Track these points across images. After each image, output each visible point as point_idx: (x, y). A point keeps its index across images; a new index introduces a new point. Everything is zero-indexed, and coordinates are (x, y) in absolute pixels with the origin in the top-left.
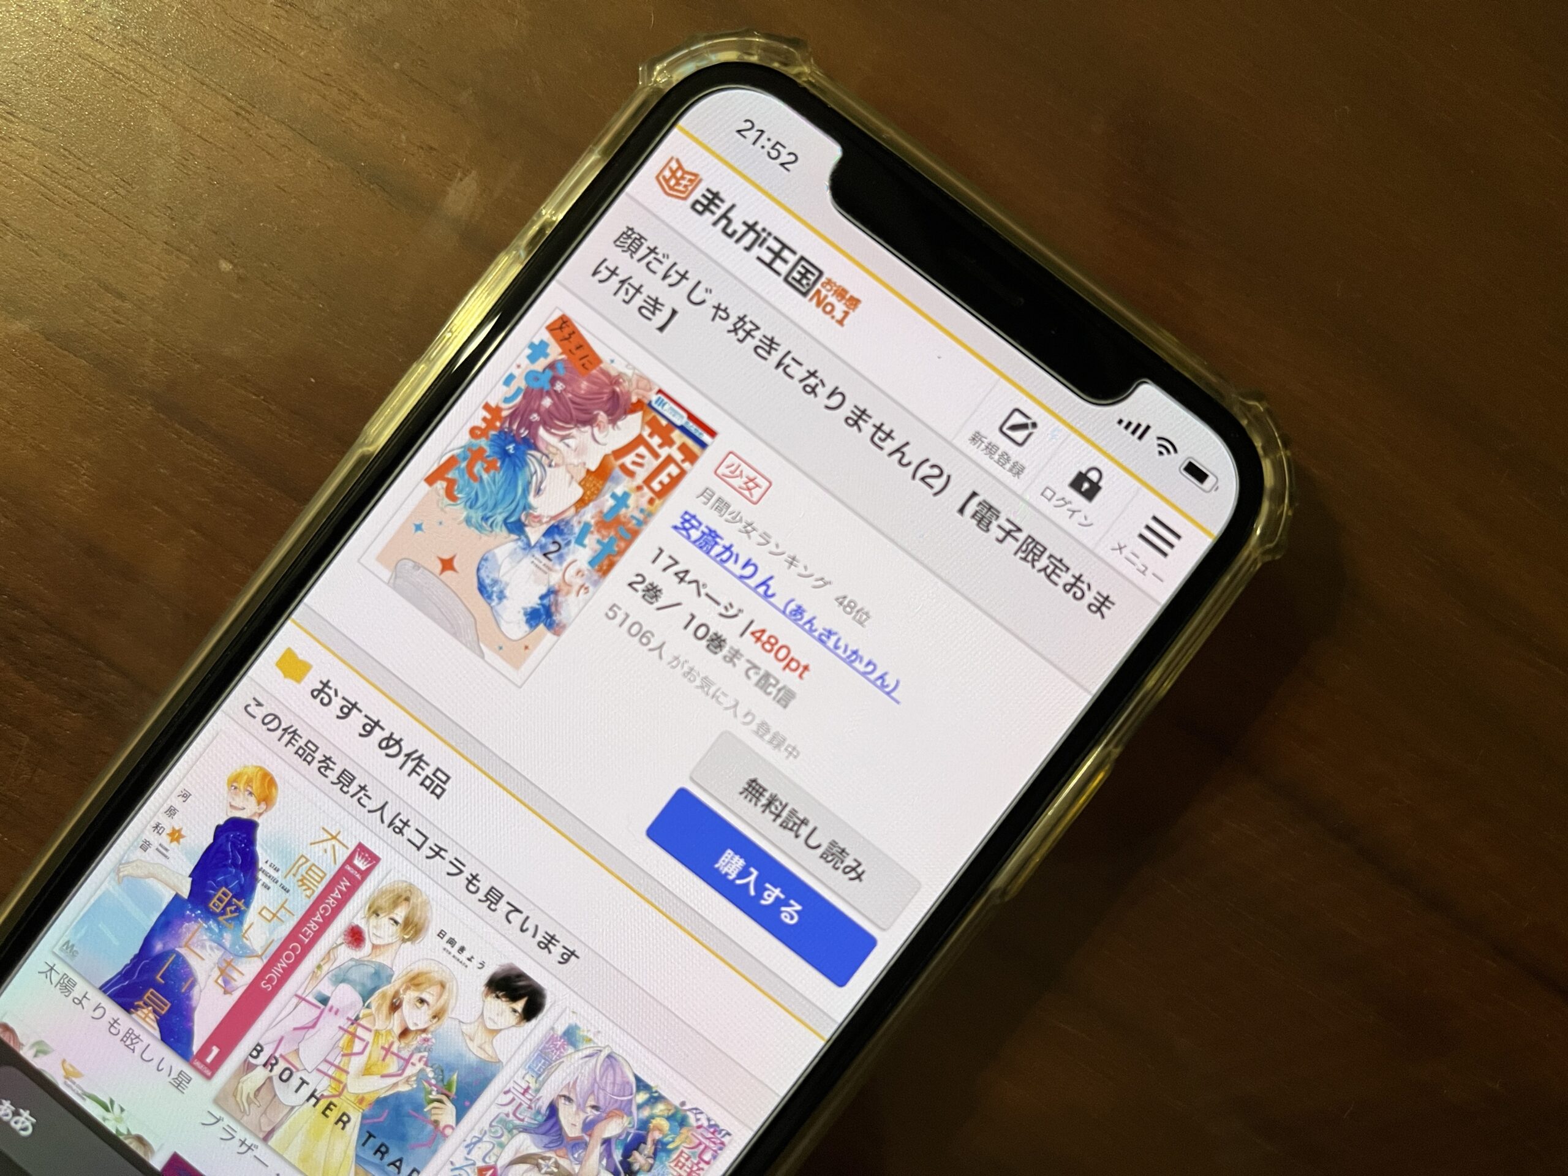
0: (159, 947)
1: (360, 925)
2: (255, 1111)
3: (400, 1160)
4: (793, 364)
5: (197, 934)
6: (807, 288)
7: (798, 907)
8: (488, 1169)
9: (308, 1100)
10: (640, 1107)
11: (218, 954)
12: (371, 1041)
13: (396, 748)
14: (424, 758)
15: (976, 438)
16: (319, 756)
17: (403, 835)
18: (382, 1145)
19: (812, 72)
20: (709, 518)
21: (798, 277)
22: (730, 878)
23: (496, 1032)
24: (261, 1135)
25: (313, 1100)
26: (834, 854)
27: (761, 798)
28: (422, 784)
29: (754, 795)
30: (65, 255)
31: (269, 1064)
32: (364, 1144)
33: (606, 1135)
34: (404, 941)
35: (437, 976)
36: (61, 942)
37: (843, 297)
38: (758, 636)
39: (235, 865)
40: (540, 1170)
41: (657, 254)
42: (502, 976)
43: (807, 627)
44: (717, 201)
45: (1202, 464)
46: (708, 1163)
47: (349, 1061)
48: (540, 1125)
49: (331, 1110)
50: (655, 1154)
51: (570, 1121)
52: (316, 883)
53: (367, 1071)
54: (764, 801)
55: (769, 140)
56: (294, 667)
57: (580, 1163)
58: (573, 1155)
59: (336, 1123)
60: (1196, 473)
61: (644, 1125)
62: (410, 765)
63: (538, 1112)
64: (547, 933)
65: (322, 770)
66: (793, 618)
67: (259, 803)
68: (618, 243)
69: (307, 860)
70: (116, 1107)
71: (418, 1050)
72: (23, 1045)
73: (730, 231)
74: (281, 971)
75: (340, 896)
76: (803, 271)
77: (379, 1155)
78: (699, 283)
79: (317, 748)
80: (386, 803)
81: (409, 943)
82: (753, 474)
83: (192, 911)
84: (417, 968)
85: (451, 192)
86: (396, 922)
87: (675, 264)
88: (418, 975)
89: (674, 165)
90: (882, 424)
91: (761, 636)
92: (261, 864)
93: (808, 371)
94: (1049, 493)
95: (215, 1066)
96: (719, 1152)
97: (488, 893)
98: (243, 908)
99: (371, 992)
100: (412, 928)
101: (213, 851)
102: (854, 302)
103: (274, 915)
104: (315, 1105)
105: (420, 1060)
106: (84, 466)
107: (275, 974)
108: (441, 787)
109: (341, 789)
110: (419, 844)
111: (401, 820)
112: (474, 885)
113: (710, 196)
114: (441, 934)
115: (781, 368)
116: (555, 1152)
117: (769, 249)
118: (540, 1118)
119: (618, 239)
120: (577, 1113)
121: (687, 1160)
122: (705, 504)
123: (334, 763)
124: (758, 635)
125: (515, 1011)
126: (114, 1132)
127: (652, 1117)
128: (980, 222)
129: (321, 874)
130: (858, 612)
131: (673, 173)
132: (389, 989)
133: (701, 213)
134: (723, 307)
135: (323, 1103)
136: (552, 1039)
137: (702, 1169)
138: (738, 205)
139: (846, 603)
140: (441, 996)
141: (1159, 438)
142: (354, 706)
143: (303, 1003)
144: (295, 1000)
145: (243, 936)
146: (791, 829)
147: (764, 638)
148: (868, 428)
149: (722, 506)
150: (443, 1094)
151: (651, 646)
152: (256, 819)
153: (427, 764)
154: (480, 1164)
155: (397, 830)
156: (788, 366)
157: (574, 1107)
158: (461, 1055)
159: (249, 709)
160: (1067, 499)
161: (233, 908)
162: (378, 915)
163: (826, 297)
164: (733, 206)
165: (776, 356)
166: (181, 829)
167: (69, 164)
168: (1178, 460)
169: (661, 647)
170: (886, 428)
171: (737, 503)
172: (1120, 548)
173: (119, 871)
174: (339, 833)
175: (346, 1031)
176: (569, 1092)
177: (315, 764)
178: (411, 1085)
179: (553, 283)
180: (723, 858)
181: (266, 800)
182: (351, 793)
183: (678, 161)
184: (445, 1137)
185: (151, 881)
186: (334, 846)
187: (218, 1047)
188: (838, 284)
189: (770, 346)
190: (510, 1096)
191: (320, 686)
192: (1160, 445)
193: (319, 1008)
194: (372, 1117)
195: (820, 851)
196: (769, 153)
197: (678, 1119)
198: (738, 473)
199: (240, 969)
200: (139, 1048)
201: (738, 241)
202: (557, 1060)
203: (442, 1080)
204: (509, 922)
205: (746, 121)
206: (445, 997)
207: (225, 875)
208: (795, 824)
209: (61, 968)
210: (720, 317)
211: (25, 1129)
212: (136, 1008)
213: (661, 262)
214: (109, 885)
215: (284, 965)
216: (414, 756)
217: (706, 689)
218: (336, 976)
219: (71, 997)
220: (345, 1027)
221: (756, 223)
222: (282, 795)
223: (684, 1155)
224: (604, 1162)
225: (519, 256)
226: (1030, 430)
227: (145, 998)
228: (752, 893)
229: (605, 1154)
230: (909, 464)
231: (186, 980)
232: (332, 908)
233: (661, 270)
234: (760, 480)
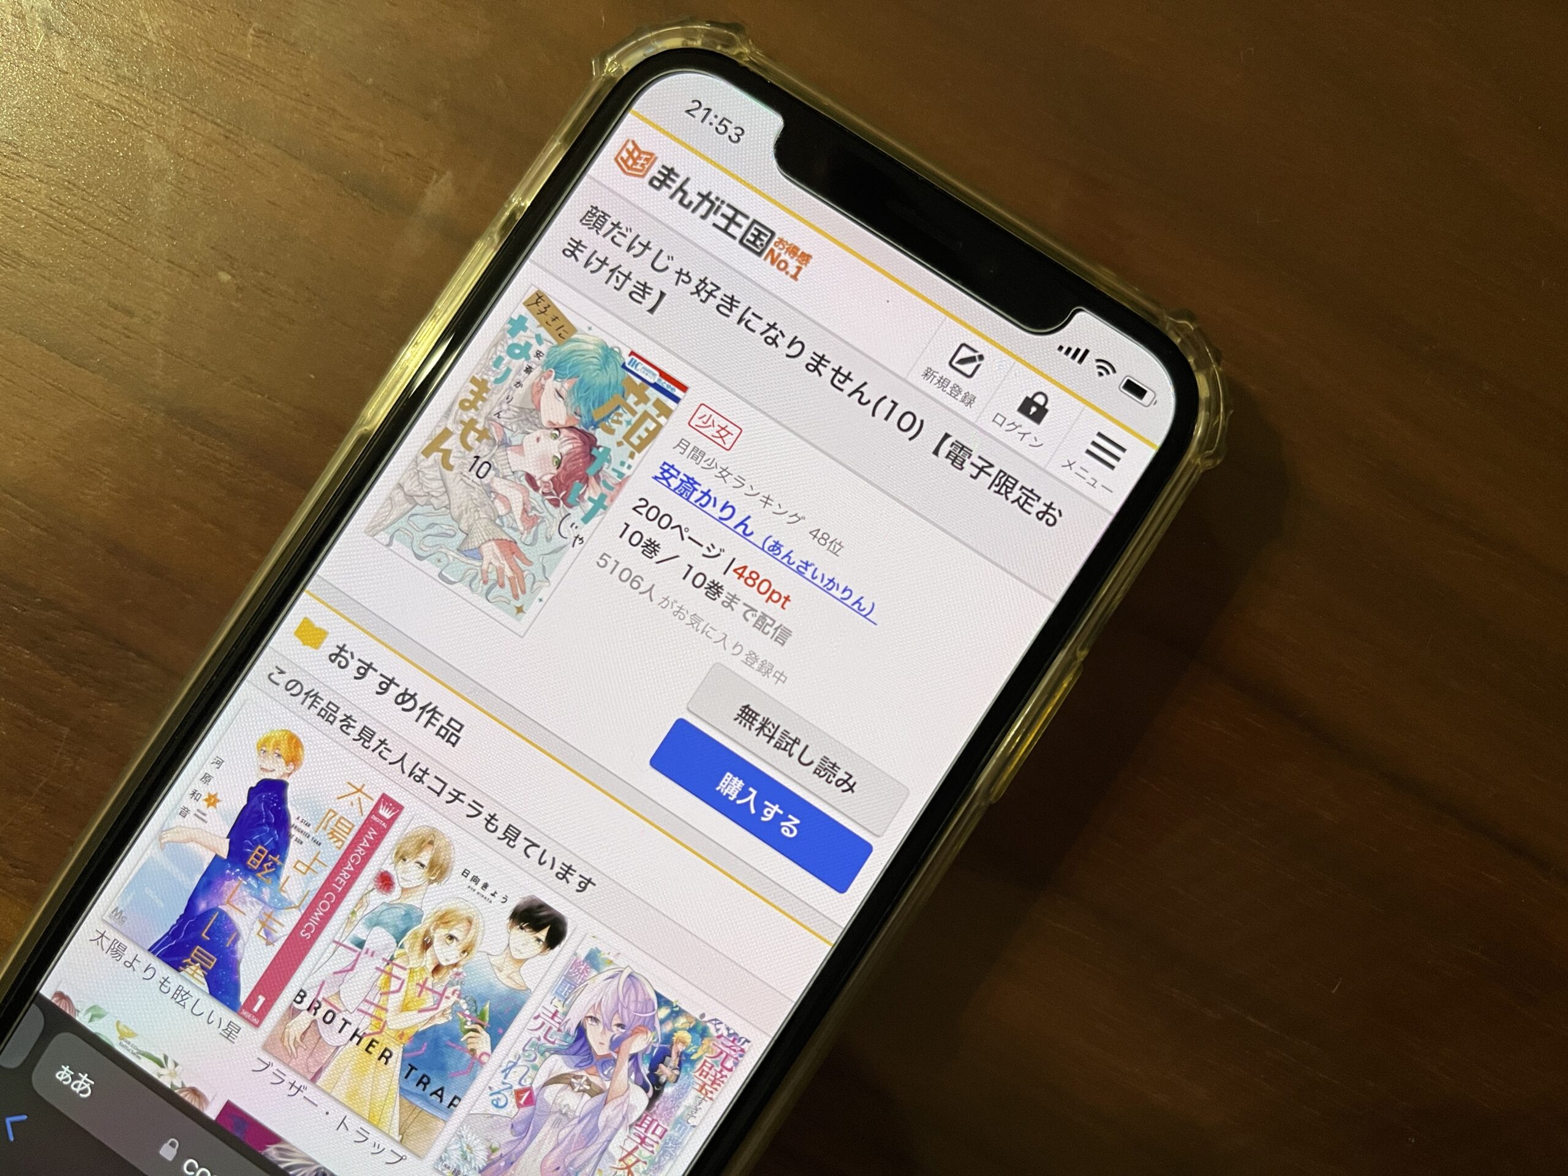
0: (202, 906)
1: (389, 870)
2: (302, 1054)
3: (442, 1089)
4: (753, 318)
5: (238, 891)
6: (761, 248)
7: (797, 821)
8: (525, 1090)
9: (351, 1039)
10: (662, 1022)
11: (259, 908)
12: (407, 980)
13: (412, 702)
14: (437, 710)
15: (928, 374)
16: (340, 716)
17: (423, 783)
18: (424, 1076)
19: (751, 52)
20: (687, 467)
21: (752, 239)
22: (731, 799)
23: (521, 962)
24: (310, 1077)
25: (356, 1039)
26: (827, 769)
27: (754, 722)
28: (438, 734)
29: (748, 720)
30: (75, 279)
31: (313, 1008)
32: (406, 1077)
33: (633, 1051)
34: (431, 882)
35: (464, 913)
36: (110, 910)
37: (795, 254)
38: (740, 573)
39: (269, 824)
40: (573, 1088)
41: (620, 228)
42: (525, 908)
43: (785, 560)
44: (672, 176)
45: (1140, 381)
46: (730, 1070)
47: (387, 1000)
48: (571, 1046)
49: (374, 1047)
50: (680, 1065)
51: (598, 1040)
52: (345, 835)
53: (405, 1008)
54: (757, 725)
55: (716, 117)
56: (311, 635)
57: (611, 1079)
58: (603, 1072)
59: (379, 1059)
60: (1135, 389)
61: (668, 1038)
62: (426, 717)
63: (568, 1034)
64: (563, 864)
65: (344, 728)
66: (771, 553)
67: (287, 764)
68: (584, 222)
69: (336, 814)
70: (170, 1064)
71: (451, 984)
72: (78, 1011)
73: (686, 202)
74: (318, 919)
75: (368, 845)
76: (756, 233)
77: (421, 1086)
78: (661, 251)
79: (338, 708)
80: (406, 754)
81: (435, 884)
82: (724, 423)
83: (231, 870)
84: (444, 907)
85: (429, 193)
86: (422, 865)
87: (638, 236)
88: (446, 914)
89: (630, 147)
90: (840, 368)
91: (743, 572)
92: (293, 821)
93: (768, 324)
94: (999, 419)
95: (262, 1014)
96: (740, 1059)
97: (506, 831)
98: (279, 863)
99: (403, 933)
100: (437, 870)
101: (248, 811)
102: (806, 258)
103: (309, 868)
104: (358, 1044)
105: (453, 993)
106: (105, 472)
107: (313, 922)
108: (456, 735)
109: (363, 745)
110: (438, 791)
111: (420, 769)
112: (493, 824)
113: (666, 172)
114: (465, 873)
115: (743, 323)
116: (585, 1070)
117: (723, 215)
118: (570, 1040)
119: (584, 217)
120: (603, 1032)
121: (710, 1069)
122: (682, 454)
123: (355, 721)
124: (740, 571)
125: (539, 940)
126: (169, 1086)
127: (675, 1030)
128: (916, 176)
129: (350, 826)
130: (832, 542)
131: (630, 154)
132: (420, 929)
133: (658, 188)
134: (684, 272)
135: (366, 1042)
136: (576, 964)
137: (726, 1076)
138: (692, 179)
139: (819, 535)
140: (469, 930)
141: (1098, 361)
142: (370, 666)
143: (341, 948)
144: (334, 945)
145: (281, 889)
146: (784, 749)
147: (746, 574)
148: (827, 372)
149: (698, 454)
150: (476, 1023)
151: (641, 589)
152: (285, 779)
153: (442, 715)
154: (517, 1087)
155: (417, 779)
156: (749, 321)
157: (601, 1027)
158: (491, 985)
159: (272, 677)
160: (1017, 424)
161: (269, 864)
162: (405, 860)
163: (779, 255)
164: (688, 179)
165: (737, 313)
166: (216, 795)
167: (74, 195)
168: (1117, 380)
169: (651, 589)
170: (844, 371)
171: (712, 450)
172: (1070, 465)
173: (160, 839)
174: (364, 785)
175: (383, 971)
176: (595, 1012)
177: (337, 724)
178: (447, 1018)
179: (528, 263)
180: (723, 781)
181: (294, 760)
182: (371, 748)
183: (633, 142)
184: (482, 1064)
185: (191, 845)
186: (359, 799)
187: (264, 995)
188: (789, 243)
189: (731, 304)
190: (540, 1021)
191: (337, 651)
192: (1099, 367)
193: (355, 951)
194: (413, 1050)
195: (813, 767)
196: (717, 129)
197: (699, 1031)
198: (710, 423)
199: (281, 921)
200: (189, 1003)
201: (694, 211)
202: (581, 983)
203: (476, 1011)
204: (528, 856)
205: (693, 101)
206: (472, 932)
207: (260, 834)
208: (788, 743)
209: (111, 934)
210: (683, 281)
211: (85, 1091)
212: (185, 965)
213: (625, 236)
214: (153, 851)
215: (321, 914)
216: (429, 708)
217: (695, 625)
218: (370, 920)
219: (123, 960)
220: (382, 968)
221: (710, 193)
222: (308, 755)
223: (707, 1064)
224: (633, 1077)
225: (493, 241)
226: (978, 362)
227: (193, 955)
228: (753, 811)
229: (633, 1069)
230: (869, 402)
231: (229, 935)
232: (362, 857)
233: (625, 242)
234: (731, 428)
